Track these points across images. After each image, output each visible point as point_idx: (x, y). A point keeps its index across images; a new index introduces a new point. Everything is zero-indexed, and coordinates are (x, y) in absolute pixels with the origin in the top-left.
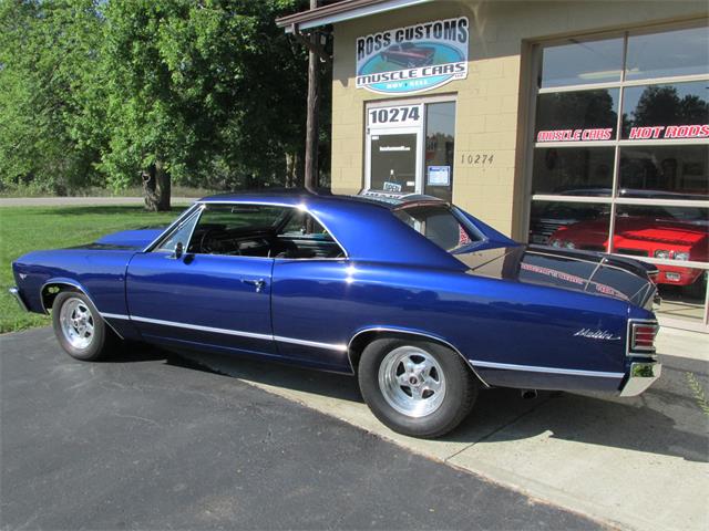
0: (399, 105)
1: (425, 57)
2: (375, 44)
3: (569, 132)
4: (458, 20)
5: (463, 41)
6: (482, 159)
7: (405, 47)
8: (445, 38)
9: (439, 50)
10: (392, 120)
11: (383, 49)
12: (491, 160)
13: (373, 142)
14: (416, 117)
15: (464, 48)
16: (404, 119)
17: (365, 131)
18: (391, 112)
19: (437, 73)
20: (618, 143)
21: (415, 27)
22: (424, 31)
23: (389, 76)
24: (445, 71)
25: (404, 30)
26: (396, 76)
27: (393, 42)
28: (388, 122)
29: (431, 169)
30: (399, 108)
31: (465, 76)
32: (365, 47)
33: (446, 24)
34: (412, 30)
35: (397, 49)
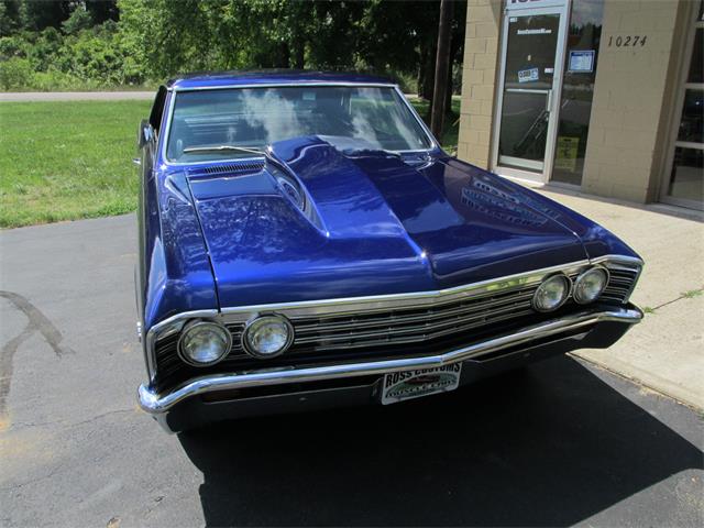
6: (633, 40)
12: (643, 42)
13: (510, 24)
17: (502, 12)
29: (573, 54)
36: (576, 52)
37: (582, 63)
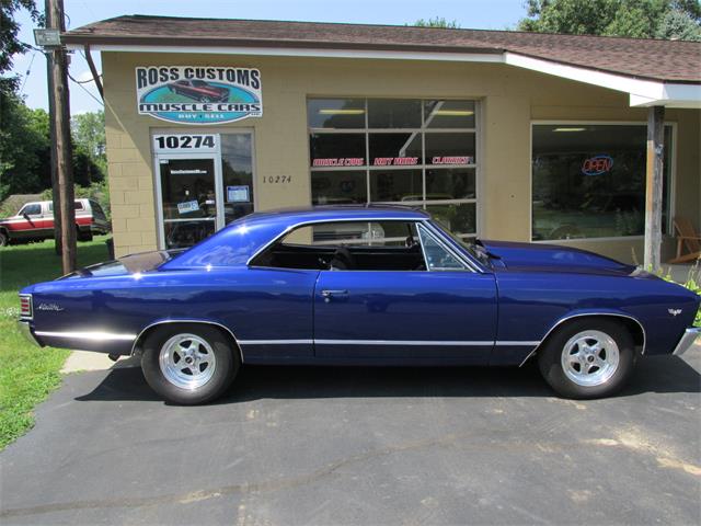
0: (190, 133)
1: (220, 95)
2: (159, 76)
3: (335, 160)
4: (250, 70)
5: (257, 87)
6: (281, 179)
8: (239, 82)
10: (184, 146)
11: (170, 81)
12: (289, 180)
13: (161, 165)
14: (211, 145)
15: (258, 93)
16: (197, 145)
17: (153, 154)
18: (182, 139)
19: (233, 110)
20: (368, 168)
21: (206, 69)
22: (217, 74)
23: (180, 107)
24: (242, 109)
25: (194, 69)
26: (189, 107)
27: (182, 77)
28: (179, 148)
29: (229, 189)
30: (191, 136)
31: (260, 115)
32: (147, 77)
33: (239, 71)
34: (203, 70)
35: (187, 84)
36: (232, 187)
37: (239, 195)
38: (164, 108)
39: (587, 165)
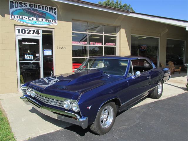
0: (31, 29)
1: (42, 15)
2: (19, 5)
3: (78, 42)
4: (53, 8)
5: (56, 14)
6: (63, 48)
7: (34, 10)
8: (49, 11)
9: (47, 14)
10: (28, 33)
11: (23, 8)
12: (66, 48)
14: (38, 34)
15: (56, 16)
16: (33, 33)
17: (16, 36)
18: (27, 30)
19: (47, 21)
20: (88, 45)
21: (37, 5)
22: (41, 7)
23: (27, 18)
24: (50, 21)
25: (33, 4)
26: (31, 19)
27: (28, 7)
28: (26, 34)
29: (45, 50)
30: (31, 30)
31: (57, 24)
32: (14, 4)
33: (50, 8)
34: (36, 5)
35: (30, 10)
36: (46, 50)
37: (48, 53)
38: (21, 17)
39: (142, 47)
